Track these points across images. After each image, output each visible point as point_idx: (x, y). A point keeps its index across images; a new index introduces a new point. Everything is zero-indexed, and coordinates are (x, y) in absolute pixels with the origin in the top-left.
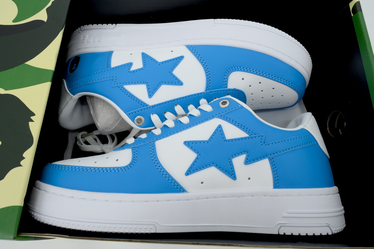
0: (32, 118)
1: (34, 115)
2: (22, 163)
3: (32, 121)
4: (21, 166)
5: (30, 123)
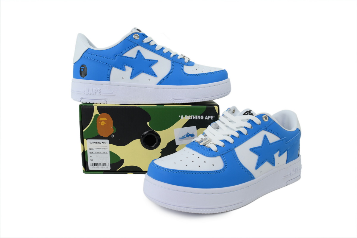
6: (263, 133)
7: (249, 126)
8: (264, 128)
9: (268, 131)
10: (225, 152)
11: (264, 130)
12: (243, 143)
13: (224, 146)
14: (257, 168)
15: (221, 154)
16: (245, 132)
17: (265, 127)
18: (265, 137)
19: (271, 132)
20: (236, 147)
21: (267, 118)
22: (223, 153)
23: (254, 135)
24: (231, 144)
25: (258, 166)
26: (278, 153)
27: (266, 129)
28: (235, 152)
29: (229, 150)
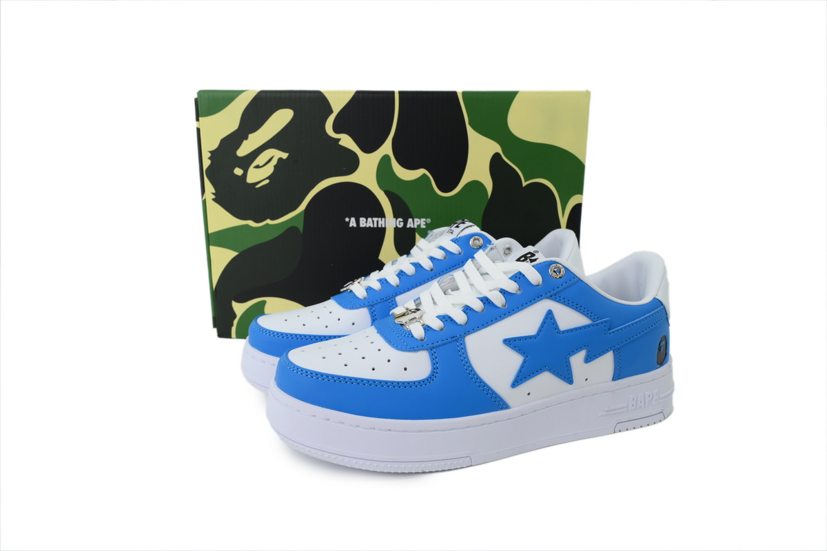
0: (214, 197)
1: (213, 199)
2: (209, 155)
3: (213, 194)
4: (210, 152)
5: (214, 191)
6: (545, 305)
7: (512, 287)
8: (549, 294)
9: (559, 301)
10: (440, 342)
11: (547, 298)
12: (489, 326)
13: (442, 330)
14: (516, 383)
15: (430, 345)
16: (499, 300)
17: (552, 292)
18: (550, 315)
19: (568, 305)
20: (469, 333)
21: (563, 270)
22: (436, 344)
23: (521, 310)
24: (461, 325)
25: (518, 380)
26: (582, 354)
27: (554, 297)
28: (463, 344)
29: (449, 340)
